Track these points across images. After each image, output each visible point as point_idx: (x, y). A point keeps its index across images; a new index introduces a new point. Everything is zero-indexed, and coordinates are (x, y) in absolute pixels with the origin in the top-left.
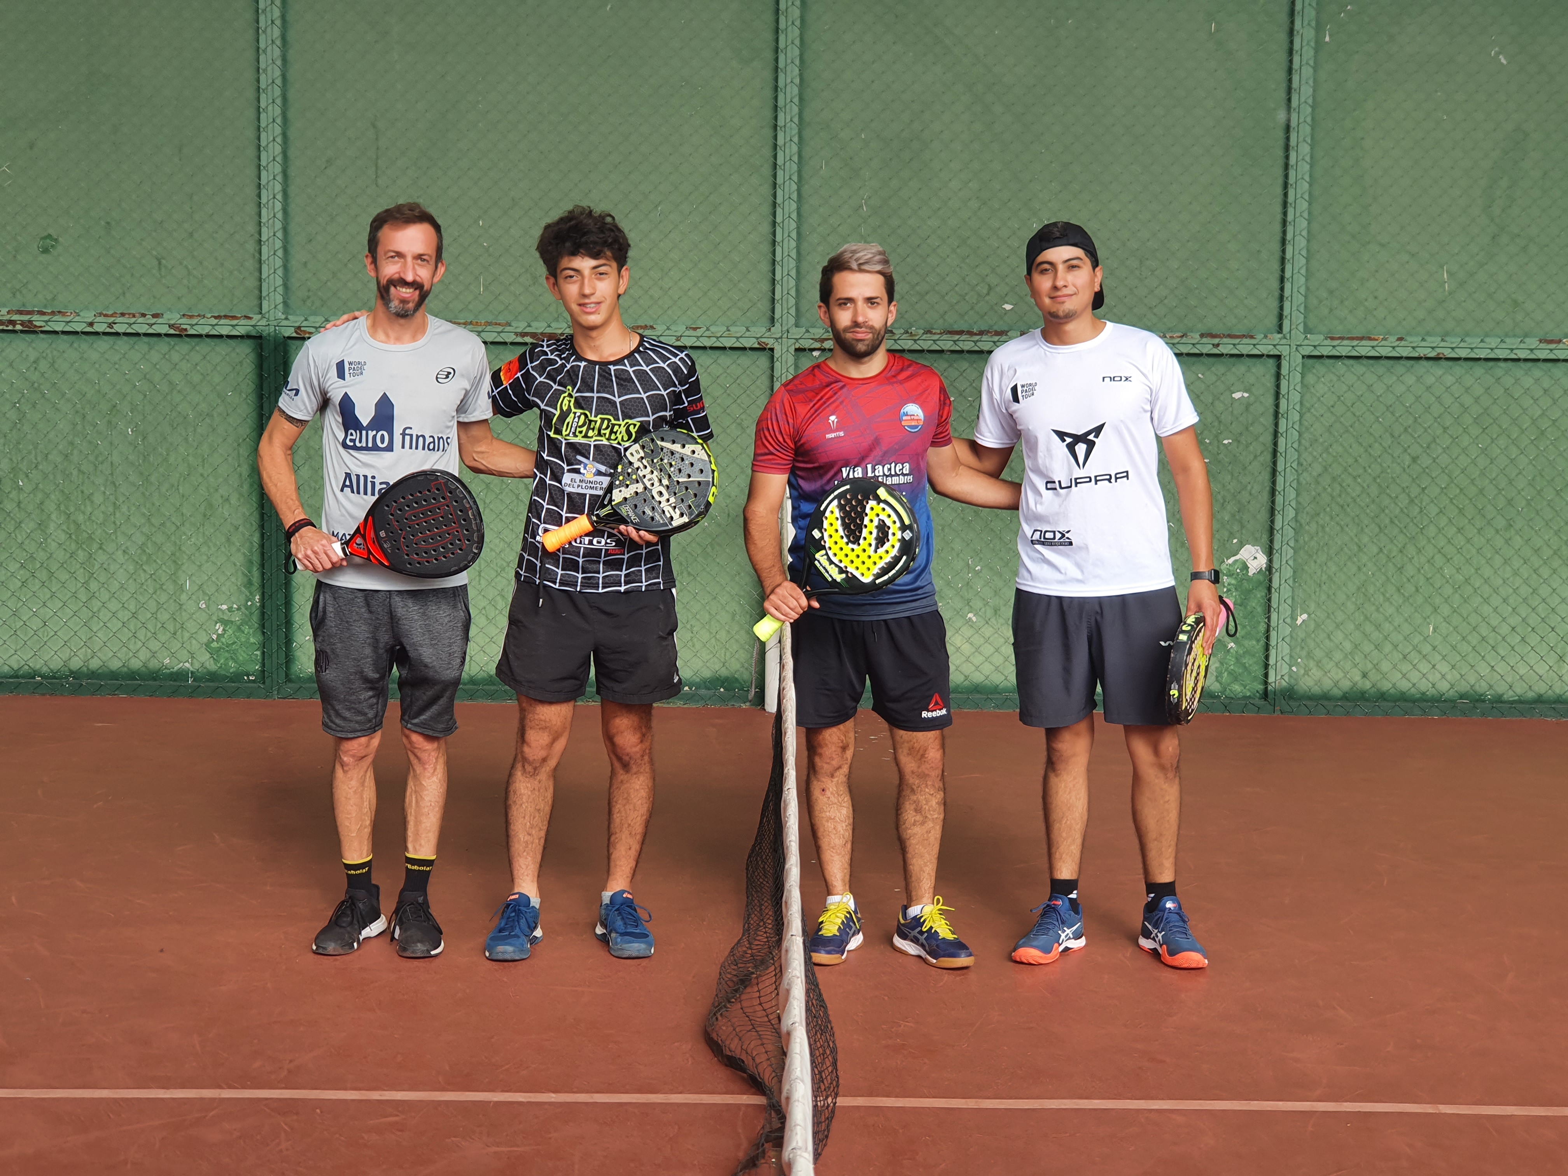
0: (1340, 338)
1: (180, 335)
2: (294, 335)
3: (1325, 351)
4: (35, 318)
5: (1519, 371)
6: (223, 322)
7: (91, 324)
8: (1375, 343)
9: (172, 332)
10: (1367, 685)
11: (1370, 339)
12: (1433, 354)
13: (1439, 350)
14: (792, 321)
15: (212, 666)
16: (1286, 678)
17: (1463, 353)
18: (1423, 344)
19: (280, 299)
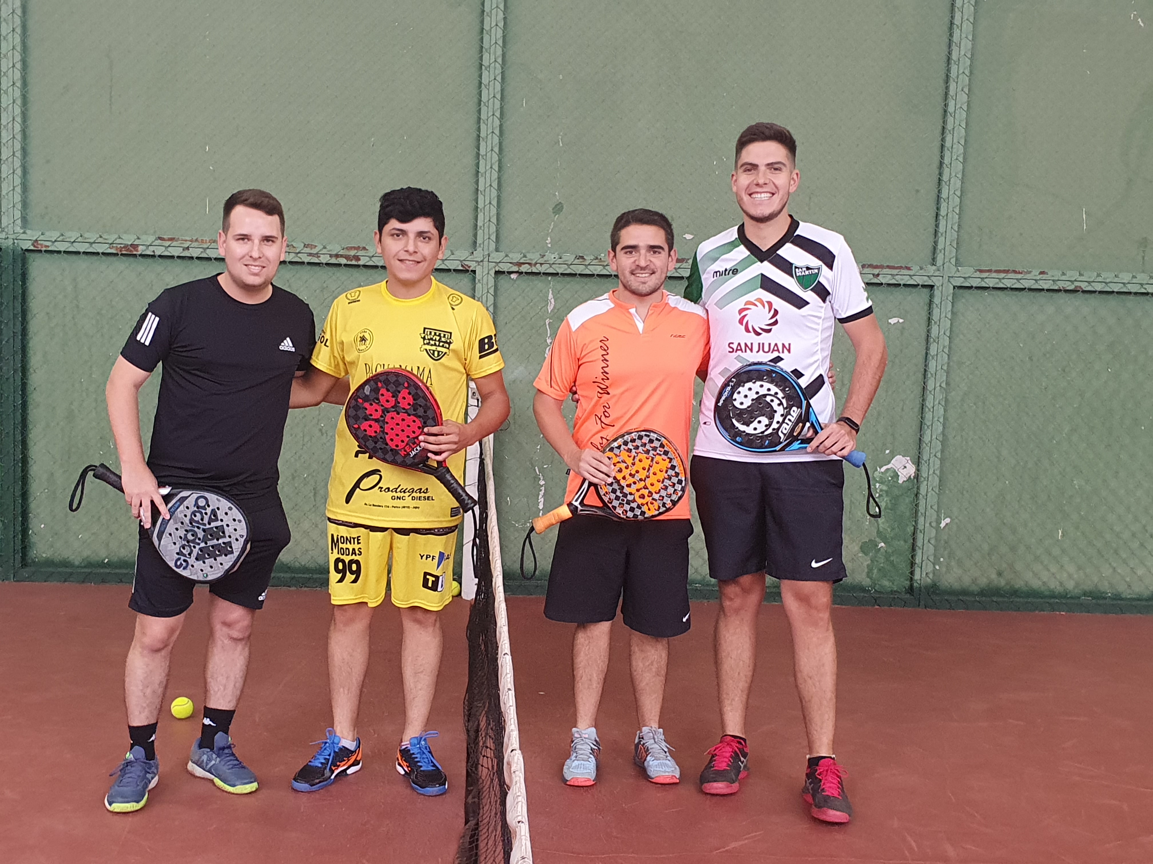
0: (990, 271)
2: (32, 248)
3: (975, 283)
8: (1019, 276)
10: (1003, 582)
11: (1015, 272)
12: (1072, 287)
13: (1077, 284)
14: (493, 246)
16: (931, 576)
17: (1099, 287)
18: (1063, 278)
19: (18, 214)
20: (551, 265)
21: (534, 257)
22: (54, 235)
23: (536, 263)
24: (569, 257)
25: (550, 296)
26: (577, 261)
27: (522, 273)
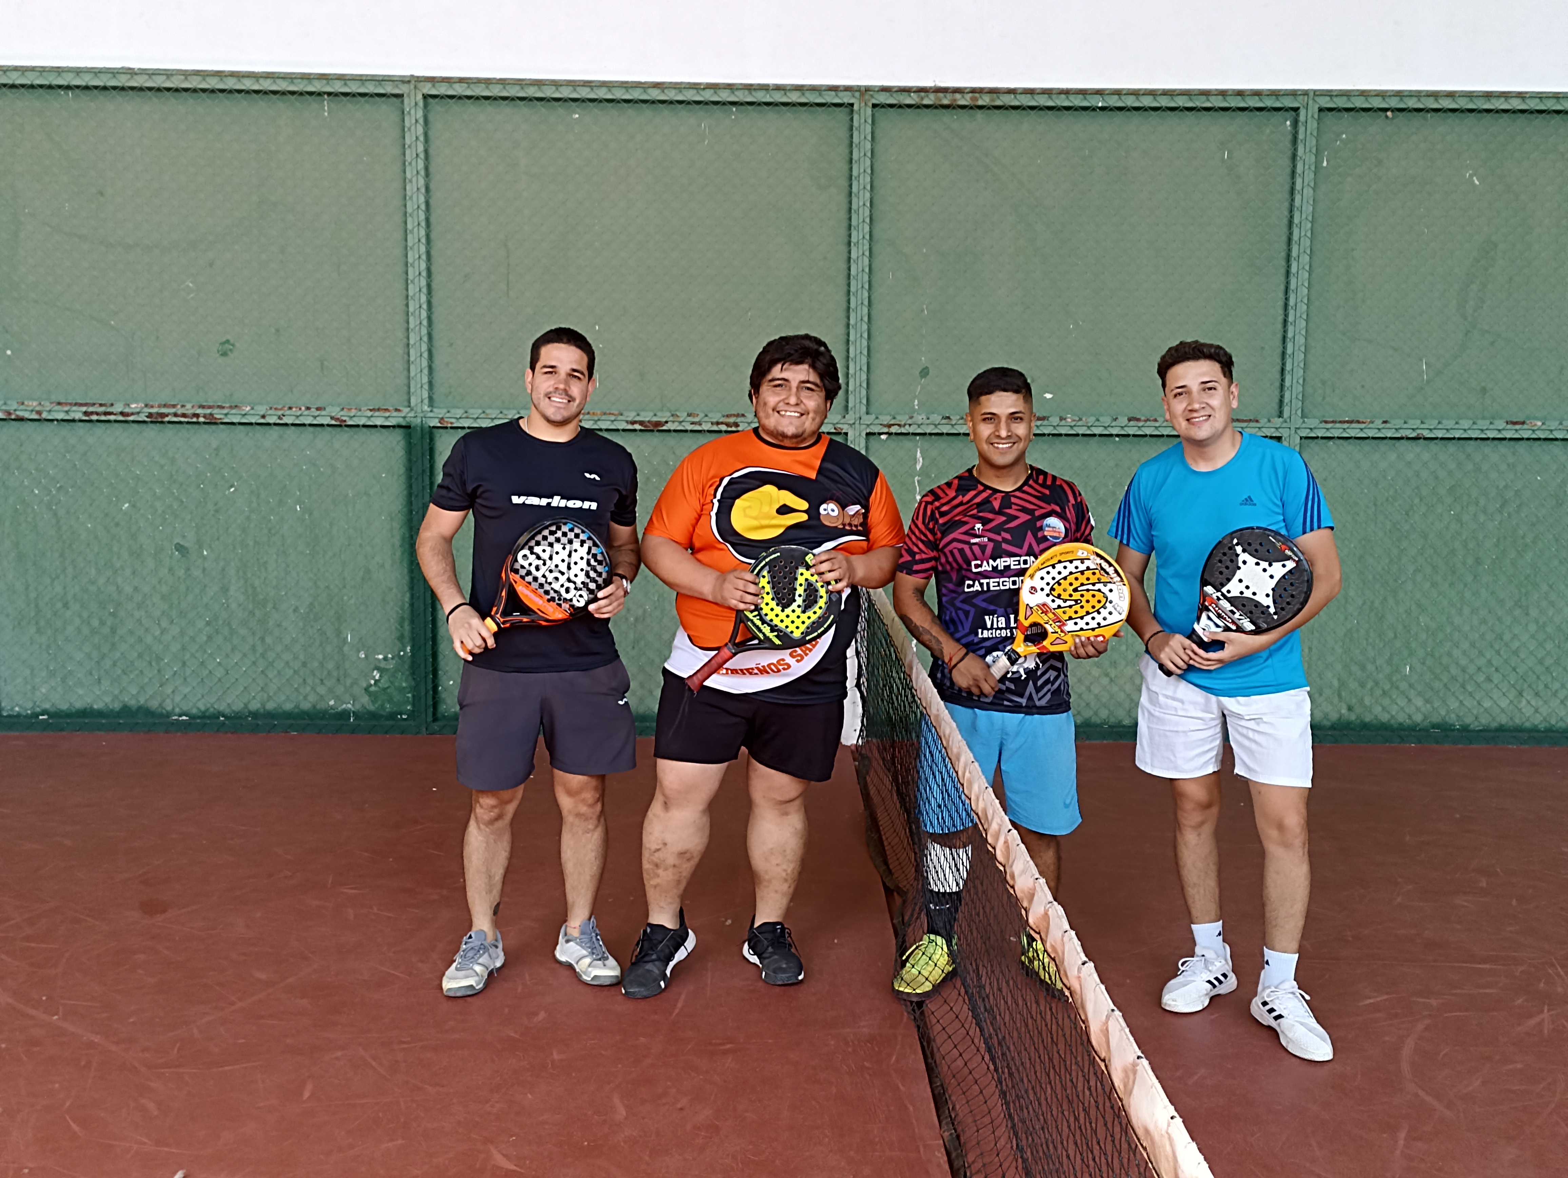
0: (1333, 422)
1: (341, 425)
2: (439, 425)
3: (1321, 433)
4: (216, 411)
5: (1487, 448)
6: (377, 414)
7: (263, 417)
8: (1363, 426)
9: (333, 422)
10: (1353, 717)
11: (1358, 422)
12: (1414, 435)
13: (1419, 431)
14: (864, 409)
15: (371, 708)
17: (1440, 434)
18: (1405, 426)
19: (425, 395)
20: (919, 426)
21: (902, 419)
22: (459, 412)
23: (905, 425)
24: (936, 418)
25: (919, 454)
26: (944, 421)
27: (891, 434)
